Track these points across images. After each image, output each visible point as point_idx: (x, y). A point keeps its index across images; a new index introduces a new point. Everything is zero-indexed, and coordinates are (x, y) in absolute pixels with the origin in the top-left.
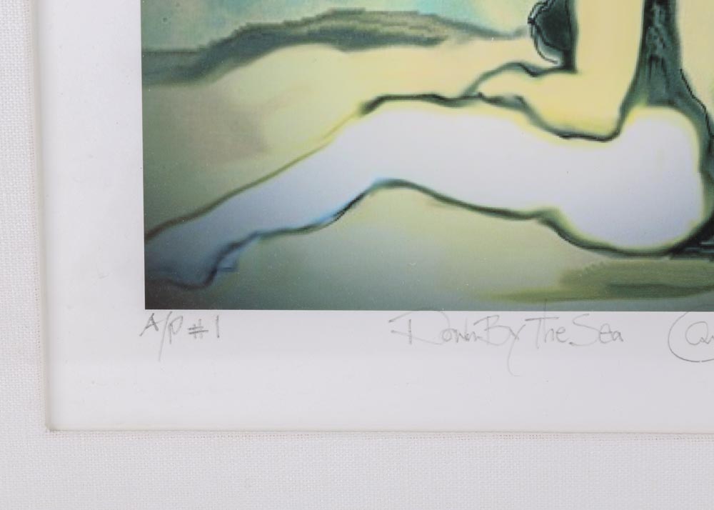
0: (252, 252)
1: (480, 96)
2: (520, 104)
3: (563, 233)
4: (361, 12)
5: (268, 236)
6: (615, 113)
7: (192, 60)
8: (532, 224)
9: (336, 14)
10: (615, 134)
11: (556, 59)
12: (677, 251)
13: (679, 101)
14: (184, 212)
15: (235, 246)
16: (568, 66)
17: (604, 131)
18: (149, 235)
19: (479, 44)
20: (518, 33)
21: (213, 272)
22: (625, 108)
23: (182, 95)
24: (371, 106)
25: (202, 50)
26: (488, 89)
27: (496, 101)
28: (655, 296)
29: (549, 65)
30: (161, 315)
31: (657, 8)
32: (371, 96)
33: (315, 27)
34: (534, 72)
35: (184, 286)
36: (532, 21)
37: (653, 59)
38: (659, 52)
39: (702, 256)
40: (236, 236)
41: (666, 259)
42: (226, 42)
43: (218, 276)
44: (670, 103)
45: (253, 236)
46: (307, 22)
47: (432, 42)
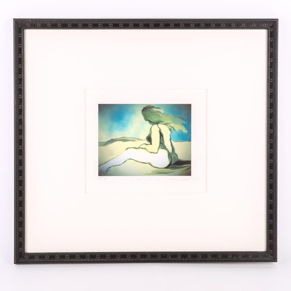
0: (112, 168)
1: (140, 148)
2: (145, 149)
3: (151, 165)
4: (125, 137)
5: (114, 166)
6: (157, 150)
7: (105, 143)
8: (148, 164)
9: (122, 137)
10: (157, 153)
11: (149, 143)
12: (166, 168)
13: (165, 148)
14: (103, 163)
15: (110, 167)
16: (151, 144)
17: (156, 152)
18: (99, 166)
19: (140, 141)
20: (145, 140)
21: (107, 171)
22: (158, 149)
23: (103, 148)
24: (127, 149)
25: (106, 142)
26: (141, 147)
27: (142, 148)
28: (163, 174)
29: (149, 144)
30: (100, 177)
31: (161, 137)
32: (127, 148)
33: (120, 139)
34: (147, 145)
35: (103, 173)
36: (146, 138)
37: (161, 143)
38: (162, 142)
39: (169, 168)
40: (110, 166)
41: (165, 169)
42: (109, 141)
43: (108, 171)
44: (164, 149)
45: (112, 166)
46: (119, 138)
47: (134, 141)
